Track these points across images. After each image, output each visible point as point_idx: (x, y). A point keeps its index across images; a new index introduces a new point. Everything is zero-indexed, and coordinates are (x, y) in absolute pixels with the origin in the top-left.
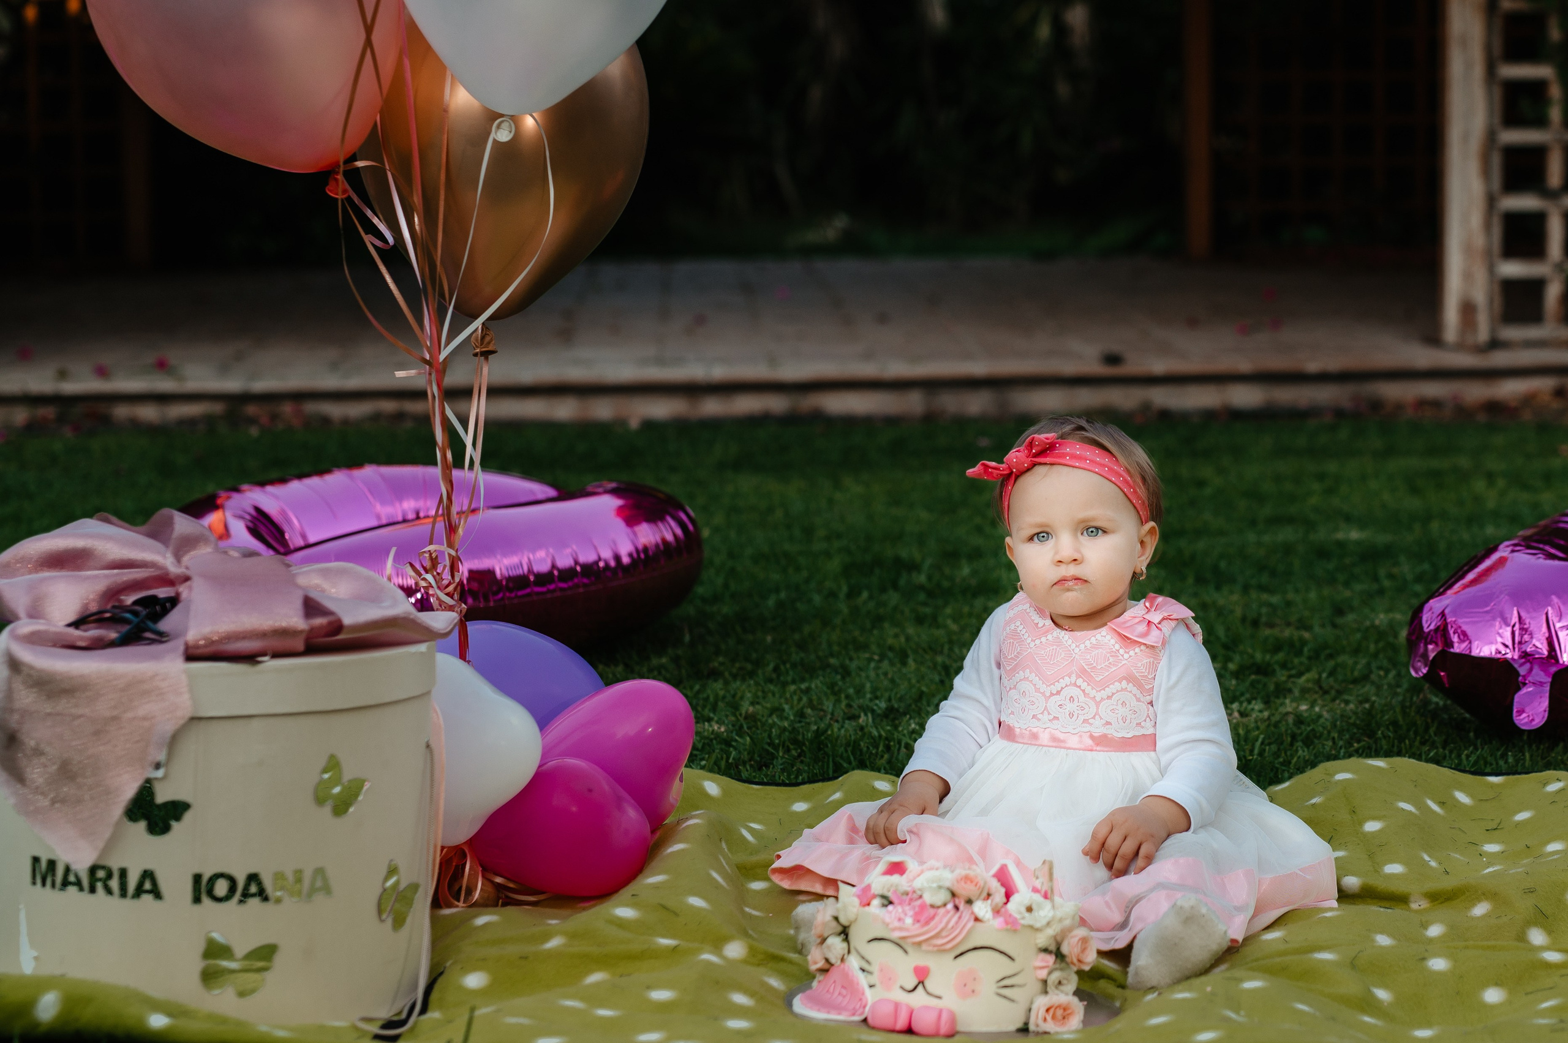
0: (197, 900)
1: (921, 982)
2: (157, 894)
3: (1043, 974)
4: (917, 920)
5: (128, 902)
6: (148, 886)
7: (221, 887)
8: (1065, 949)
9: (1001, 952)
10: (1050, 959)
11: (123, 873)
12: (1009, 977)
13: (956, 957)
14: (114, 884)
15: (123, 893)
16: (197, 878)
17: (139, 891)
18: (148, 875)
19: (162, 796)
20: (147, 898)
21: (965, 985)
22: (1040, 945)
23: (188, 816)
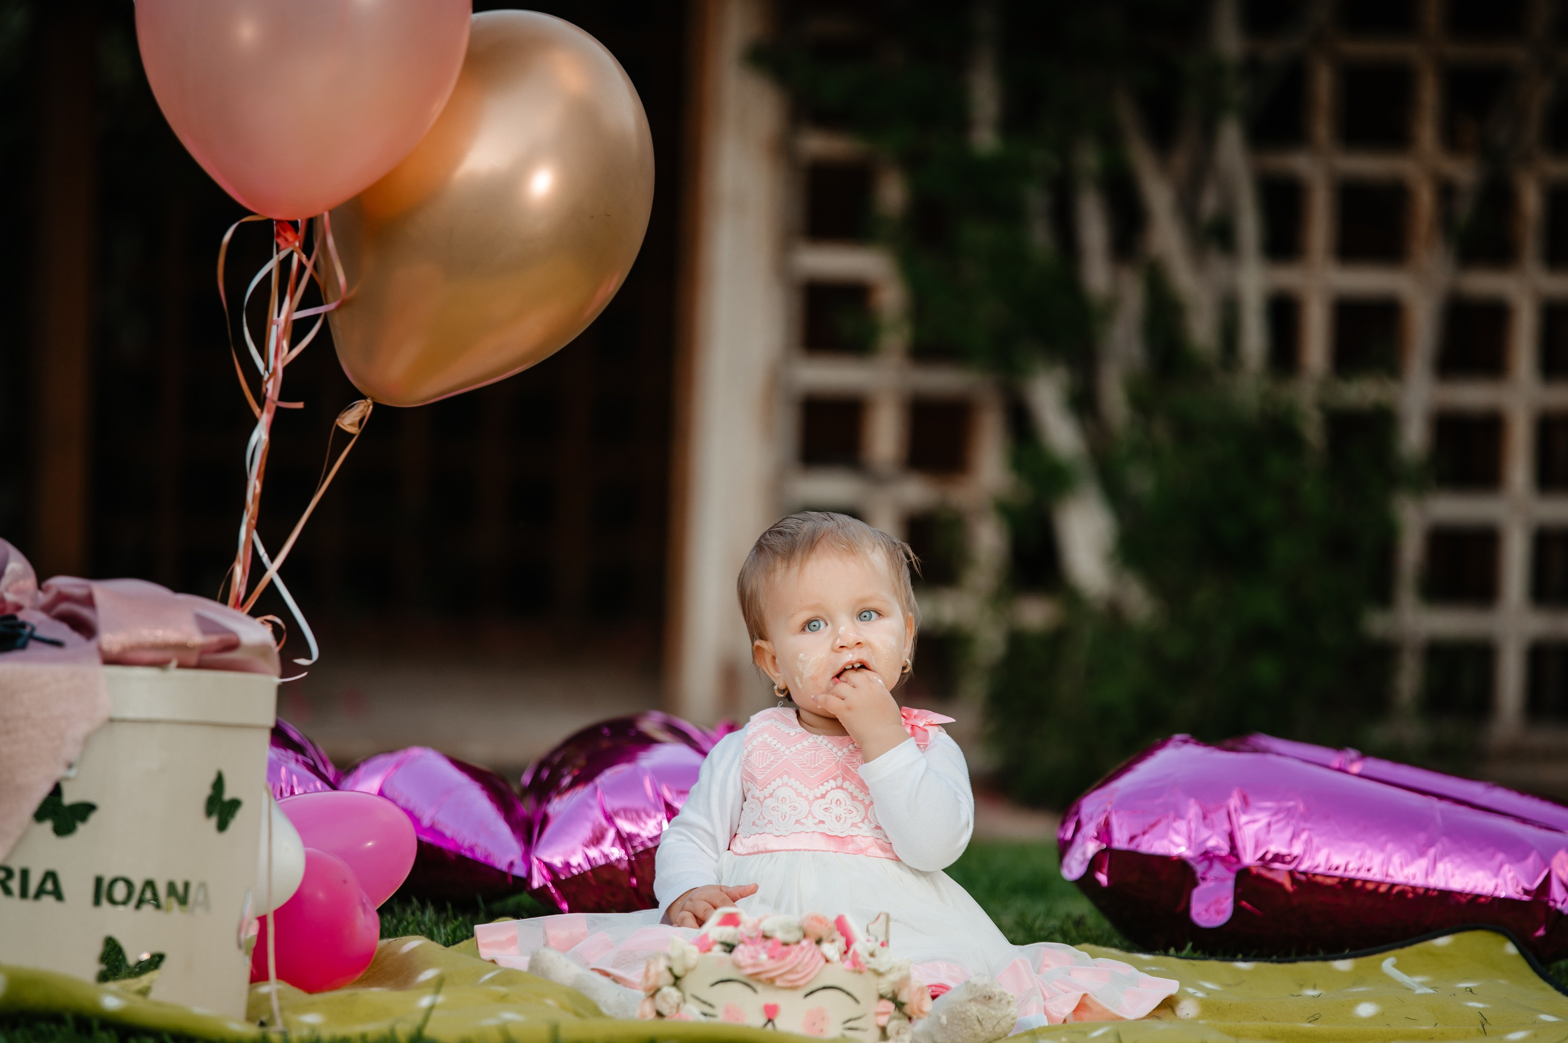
0: (97, 902)
1: (770, 1020)
2: (58, 895)
3: (883, 1020)
4: (772, 957)
5: (29, 904)
6: (49, 886)
7: (120, 892)
8: (903, 997)
9: (848, 994)
10: (891, 1006)
11: (25, 874)
12: (855, 1019)
13: (807, 995)
14: (15, 884)
15: (24, 894)
16: (99, 881)
17: (40, 892)
18: (51, 875)
19: (69, 798)
20: (48, 901)
21: (814, 1024)
22: (882, 992)
23: (94, 818)
